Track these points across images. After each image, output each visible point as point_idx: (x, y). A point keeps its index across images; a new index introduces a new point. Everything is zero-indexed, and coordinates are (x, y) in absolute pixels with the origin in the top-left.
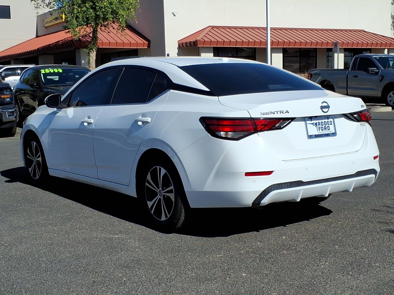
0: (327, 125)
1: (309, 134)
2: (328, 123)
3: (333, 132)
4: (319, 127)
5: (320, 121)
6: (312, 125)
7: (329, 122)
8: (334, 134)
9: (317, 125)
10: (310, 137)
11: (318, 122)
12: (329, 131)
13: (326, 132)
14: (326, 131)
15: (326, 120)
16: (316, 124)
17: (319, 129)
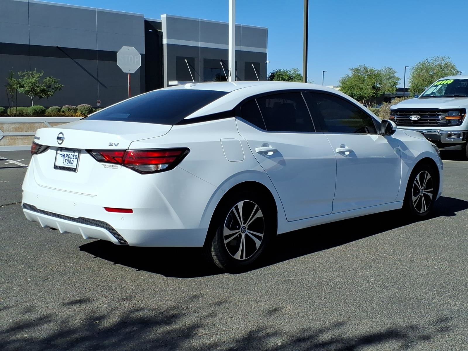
0: (72, 159)
1: (56, 165)
2: (73, 157)
3: (75, 167)
4: (66, 159)
5: (68, 153)
6: (61, 155)
7: (75, 156)
8: (74, 170)
9: (64, 157)
10: (56, 167)
11: (67, 154)
12: (72, 165)
13: (70, 166)
14: (70, 164)
15: (73, 154)
16: (64, 155)
17: (66, 161)
